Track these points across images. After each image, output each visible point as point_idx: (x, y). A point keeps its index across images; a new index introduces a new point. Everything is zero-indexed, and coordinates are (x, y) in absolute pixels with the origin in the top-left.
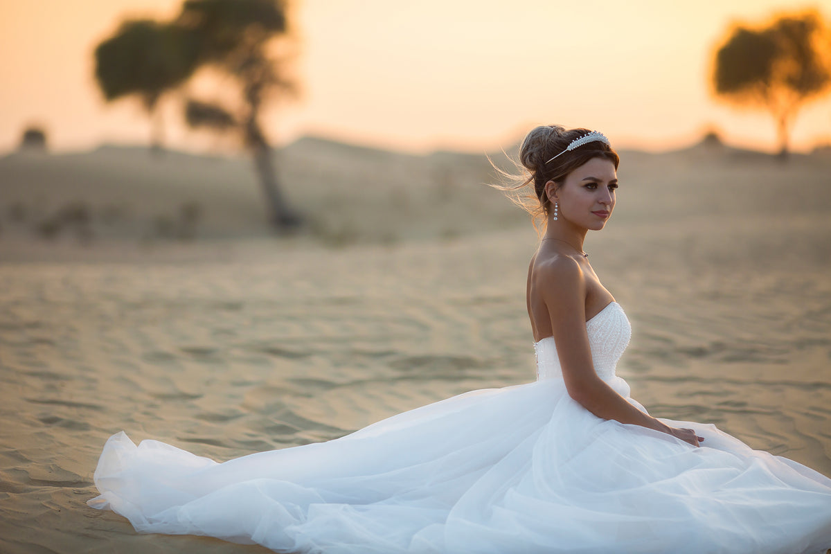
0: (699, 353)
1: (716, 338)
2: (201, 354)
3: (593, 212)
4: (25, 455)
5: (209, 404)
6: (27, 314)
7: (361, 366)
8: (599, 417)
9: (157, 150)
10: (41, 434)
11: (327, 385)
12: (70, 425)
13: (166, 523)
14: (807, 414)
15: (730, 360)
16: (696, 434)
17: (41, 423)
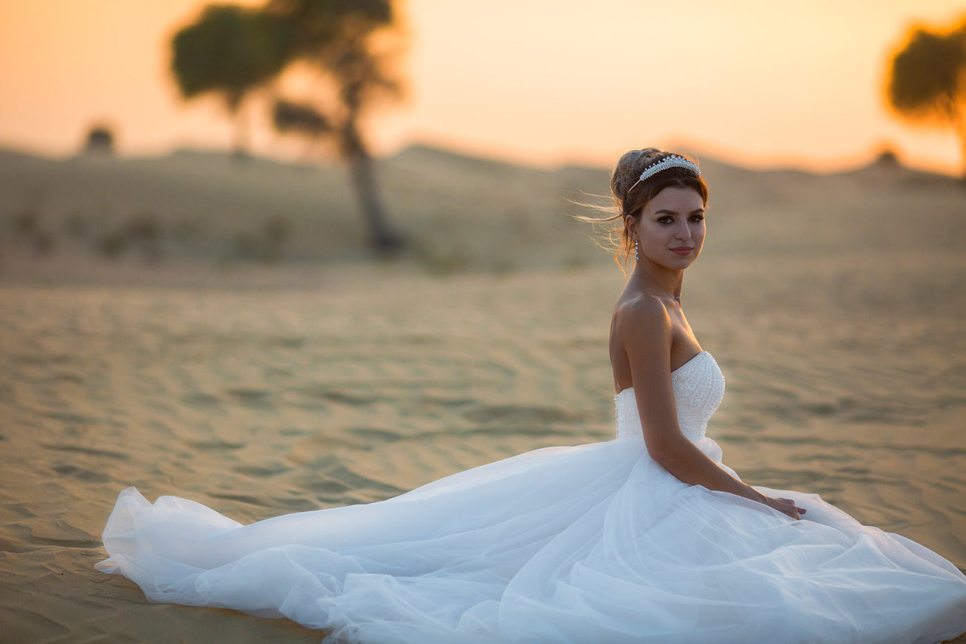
0: (824, 411)
1: (844, 393)
2: (250, 398)
3: (670, 249)
4: (29, 509)
5: (251, 456)
6: (54, 346)
7: (433, 416)
8: (684, 482)
9: (240, 156)
10: (50, 485)
11: (390, 437)
12: (86, 476)
13: (182, 592)
14: (938, 485)
15: (859, 420)
16: (796, 505)
17: (54, 473)
